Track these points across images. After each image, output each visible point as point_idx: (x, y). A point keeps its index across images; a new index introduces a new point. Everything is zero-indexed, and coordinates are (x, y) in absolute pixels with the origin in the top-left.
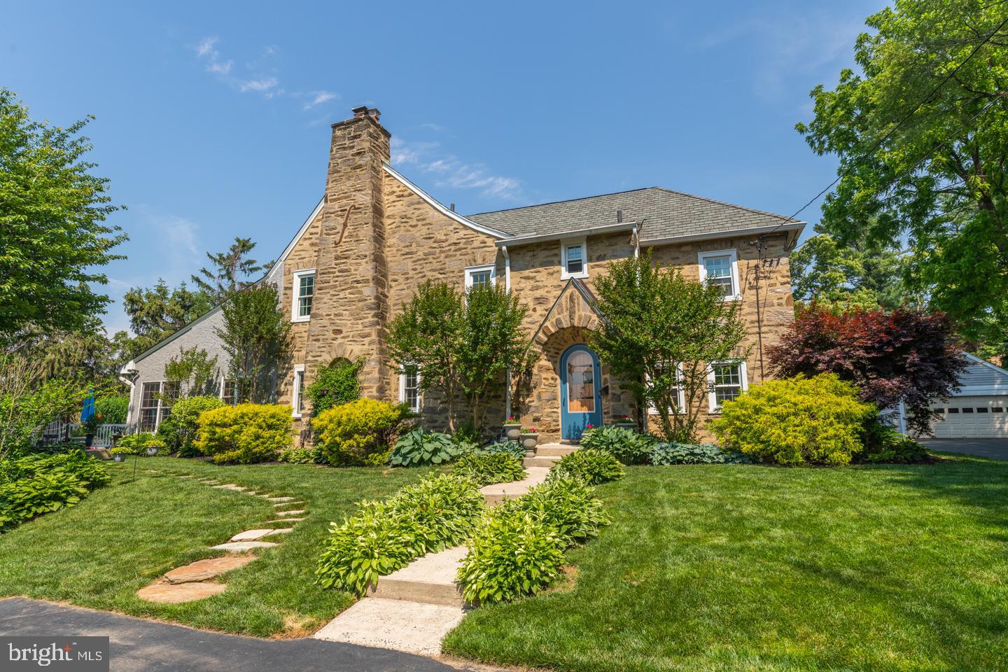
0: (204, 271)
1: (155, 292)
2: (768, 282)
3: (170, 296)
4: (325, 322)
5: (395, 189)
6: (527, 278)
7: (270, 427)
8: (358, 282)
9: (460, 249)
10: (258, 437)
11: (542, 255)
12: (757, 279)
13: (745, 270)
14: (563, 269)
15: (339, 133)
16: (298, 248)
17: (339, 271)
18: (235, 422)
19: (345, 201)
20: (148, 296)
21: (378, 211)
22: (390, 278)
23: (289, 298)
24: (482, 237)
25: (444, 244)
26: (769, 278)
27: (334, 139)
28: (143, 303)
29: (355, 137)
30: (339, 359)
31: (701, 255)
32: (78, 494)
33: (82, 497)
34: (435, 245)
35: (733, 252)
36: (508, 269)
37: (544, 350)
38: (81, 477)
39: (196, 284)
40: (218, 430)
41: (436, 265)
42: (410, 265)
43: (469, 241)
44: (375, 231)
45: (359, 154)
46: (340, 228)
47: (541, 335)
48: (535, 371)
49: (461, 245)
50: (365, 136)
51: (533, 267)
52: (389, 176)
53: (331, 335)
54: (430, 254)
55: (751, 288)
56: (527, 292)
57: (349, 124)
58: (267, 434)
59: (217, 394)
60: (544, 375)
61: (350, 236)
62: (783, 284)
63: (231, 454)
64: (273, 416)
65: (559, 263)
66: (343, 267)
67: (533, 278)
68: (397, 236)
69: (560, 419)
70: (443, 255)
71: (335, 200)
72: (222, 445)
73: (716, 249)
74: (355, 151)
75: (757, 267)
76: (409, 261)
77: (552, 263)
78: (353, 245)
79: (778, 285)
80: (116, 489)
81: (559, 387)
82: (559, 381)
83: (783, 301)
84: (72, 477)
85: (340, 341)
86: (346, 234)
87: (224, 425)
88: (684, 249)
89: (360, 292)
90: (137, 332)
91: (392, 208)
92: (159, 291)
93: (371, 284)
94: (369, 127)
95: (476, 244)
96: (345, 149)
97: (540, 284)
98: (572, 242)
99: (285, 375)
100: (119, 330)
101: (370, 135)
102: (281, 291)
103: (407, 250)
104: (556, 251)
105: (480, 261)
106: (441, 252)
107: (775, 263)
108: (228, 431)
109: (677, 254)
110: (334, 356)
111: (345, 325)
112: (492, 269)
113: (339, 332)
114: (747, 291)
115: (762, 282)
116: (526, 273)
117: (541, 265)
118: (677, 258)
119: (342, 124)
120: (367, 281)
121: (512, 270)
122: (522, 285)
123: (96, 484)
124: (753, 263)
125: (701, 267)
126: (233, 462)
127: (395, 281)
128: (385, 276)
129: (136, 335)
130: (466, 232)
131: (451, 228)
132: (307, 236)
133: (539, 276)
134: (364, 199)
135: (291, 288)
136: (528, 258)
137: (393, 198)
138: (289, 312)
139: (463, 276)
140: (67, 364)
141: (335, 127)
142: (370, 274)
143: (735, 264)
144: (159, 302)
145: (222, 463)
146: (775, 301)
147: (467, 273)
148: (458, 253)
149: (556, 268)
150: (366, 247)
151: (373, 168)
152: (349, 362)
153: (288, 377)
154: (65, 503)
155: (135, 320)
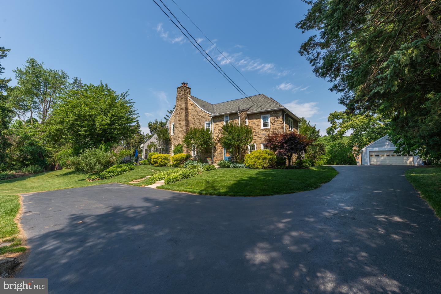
0: (167, 116)
1: (155, 122)
2: (277, 123)
3: (159, 123)
4: (176, 135)
5: (191, 103)
6: (217, 124)
7: (164, 159)
8: (182, 126)
9: (203, 117)
10: (162, 161)
11: (220, 119)
12: (274, 122)
13: (272, 120)
14: (224, 122)
15: (178, 90)
16: (172, 117)
17: (179, 124)
18: (157, 158)
19: (179, 107)
20: (153, 124)
21: (187, 109)
22: (190, 124)
23: (171, 129)
24: (208, 114)
25: (200, 116)
26: (277, 122)
27: (177, 91)
28: (152, 126)
29: (181, 91)
30: (179, 144)
31: (262, 116)
32: (128, 171)
33: (129, 171)
34: (199, 116)
35: (269, 115)
36: (213, 122)
37: (219, 142)
38: (129, 168)
39: (165, 119)
40: (154, 159)
41: (199, 121)
42: (194, 121)
43: (206, 116)
44: (185, 114)
45: (182, 95)
46: (179, 113)
47: (218, 138)
48: (216, 147)
49: (204, 117)
50: (183, 91)
51: (218, 122)
52: (190, 99)
53: (177, 138)
54: (198, 119)
55: (273, 125)
56: (217, 128)
57: (180, 87)
58: (163, 160)
59: (158, 151)
60: (219, 148)
61: (181, 115)
62: (280, 123)
63: (157, 164)
64: (165, 157)
65: (224, 121)
66: (180, 123)
67: (218, 124)
68: (191, 114)
69: (223, 158)
70: (200, 119)
71: (178, 106)
72: (156, 163)
73: (265, 114)
74: (181, 94)
75: (274, 119)
76: (194, 120)
77: (222, 121)
78: (181, 117)
79: (279, 124)
80: (135, 170)
81: (223, 151)
82: (223, 149)
83: (280, 128)
84: (127, 168)
85: (179, 140)
86: (180, 115)
87: (155, 158)
88: (258, 114)
89: (183, 129)
90: (151, 133)
91: (190, 107)
92: (156, 122)
93: (185, 127)
94: (184, 88)
95: (207, 116)
96: (179, 94)
97: (220, 126)
98: (226, 115)
99: (170, 147)
100: (147, 133)
101: (184, 90)
102: (169, 128)
103: (193, 118)
104: (223, 118)
105: (207, 120)
106: (200, 118)
107: (278, 118)
108: (156, 160)
109: (256, 116)
110: (178, 143)
111: (180, 136)
112: (210, 122)
113: (179, 138)
114: (272, 125)
115: (275, 123)
116: (217, 123)
117: (220, 121)
118: (256, 117)
119: (179, 88)
120: (184, 126)
121: (214, 122)
122: (216, 126)
123: (132, 169)
124: (273, 118)
125: (261, 119)
126: (158, 166)
127: (191, 125)
128: (189, 124)
129: (151, 134)
130: (205, 113)
131: (202, 112)
132: (174, 115)
133: (219, 124)
134: (183, 106)
135: (171, 127)
136: (217, 120)
137: (190, 105)
138: (171, 133)
139: (204, 124)
140: (136, 142)
141: (177, 88)
142: (184, 124)
143: (269, 118)
144: (156, 125)
145: (156, 166)
146: (278, 128)
147: (205, 123)
148: (203, 118)
149: (223, 122)
150: (184, 118)
151: (185, 98)
152: (181, 145)
153: (171, 148)
154: (126, 172)
155: (151, 130)
